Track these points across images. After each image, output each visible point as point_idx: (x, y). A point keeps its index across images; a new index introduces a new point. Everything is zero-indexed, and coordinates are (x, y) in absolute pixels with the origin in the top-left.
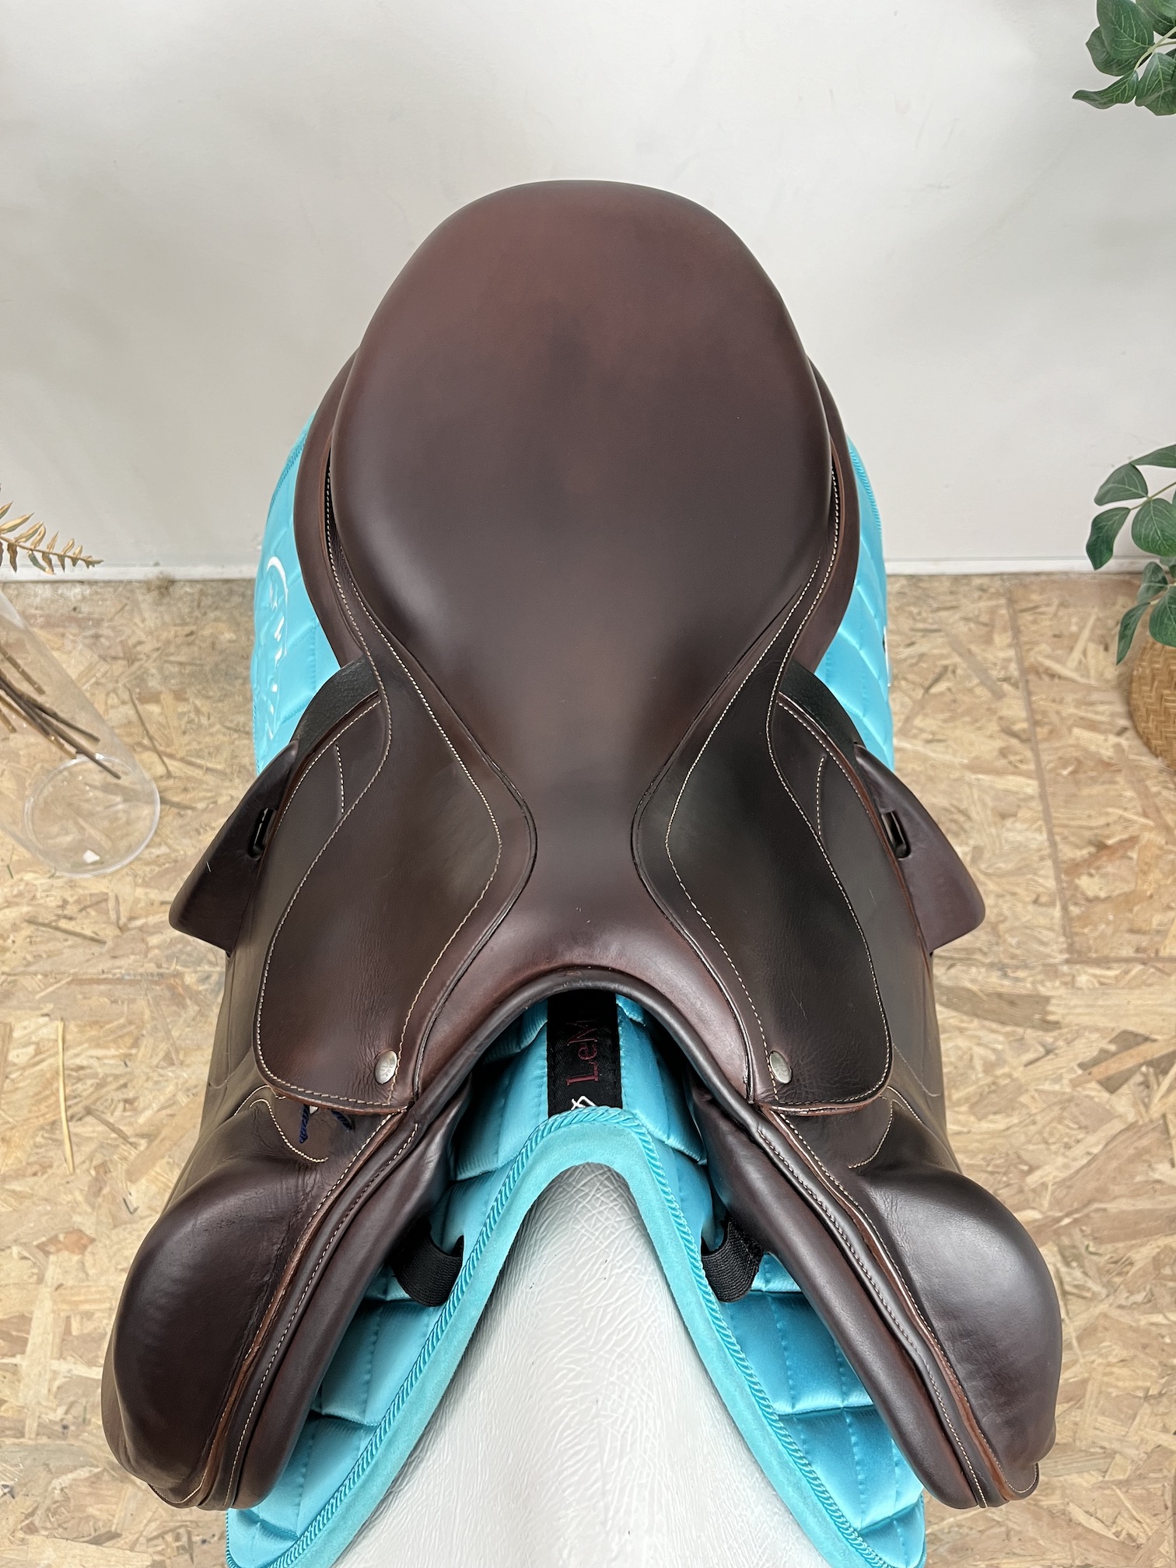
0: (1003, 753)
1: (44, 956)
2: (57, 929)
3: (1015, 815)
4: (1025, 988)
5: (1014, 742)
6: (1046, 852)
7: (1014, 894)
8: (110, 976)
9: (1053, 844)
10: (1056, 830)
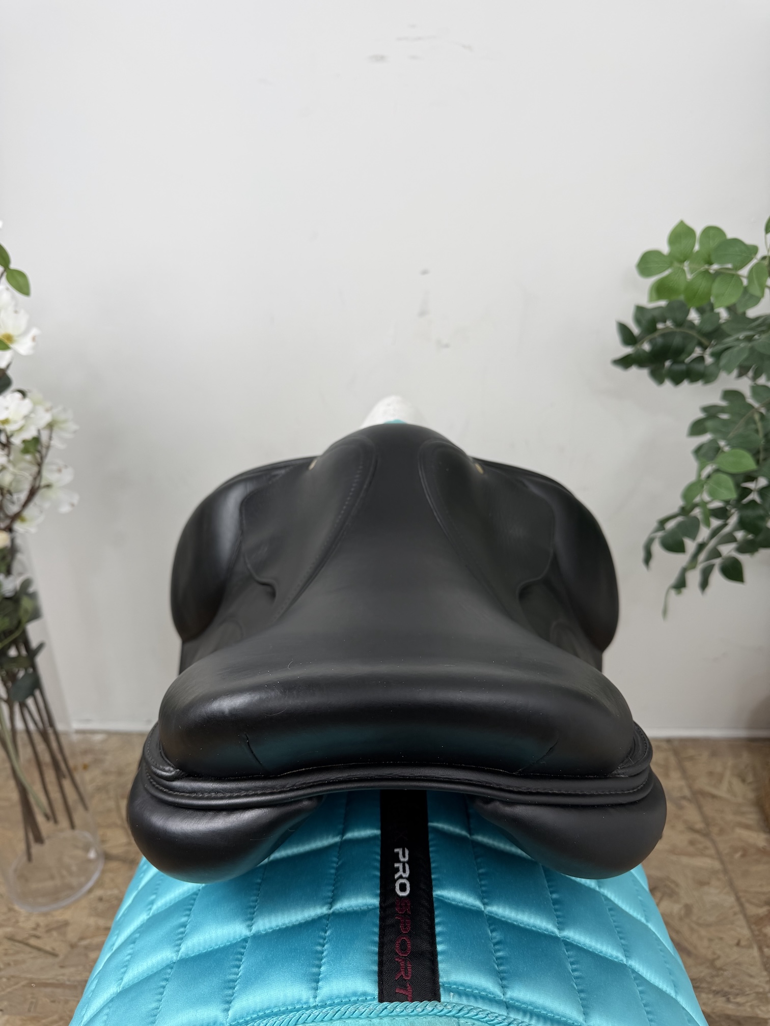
0: (692, 843)
1: (12, 963)
2: (28, 945)
3: (708, 884)
4: (746, 1011)
5: (697, 837)
6: (737, 909)
7: (721, 939)
8: (54, 981)
9: (741, 905)
10: (741, 894)
